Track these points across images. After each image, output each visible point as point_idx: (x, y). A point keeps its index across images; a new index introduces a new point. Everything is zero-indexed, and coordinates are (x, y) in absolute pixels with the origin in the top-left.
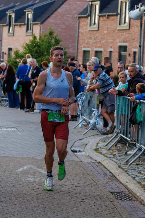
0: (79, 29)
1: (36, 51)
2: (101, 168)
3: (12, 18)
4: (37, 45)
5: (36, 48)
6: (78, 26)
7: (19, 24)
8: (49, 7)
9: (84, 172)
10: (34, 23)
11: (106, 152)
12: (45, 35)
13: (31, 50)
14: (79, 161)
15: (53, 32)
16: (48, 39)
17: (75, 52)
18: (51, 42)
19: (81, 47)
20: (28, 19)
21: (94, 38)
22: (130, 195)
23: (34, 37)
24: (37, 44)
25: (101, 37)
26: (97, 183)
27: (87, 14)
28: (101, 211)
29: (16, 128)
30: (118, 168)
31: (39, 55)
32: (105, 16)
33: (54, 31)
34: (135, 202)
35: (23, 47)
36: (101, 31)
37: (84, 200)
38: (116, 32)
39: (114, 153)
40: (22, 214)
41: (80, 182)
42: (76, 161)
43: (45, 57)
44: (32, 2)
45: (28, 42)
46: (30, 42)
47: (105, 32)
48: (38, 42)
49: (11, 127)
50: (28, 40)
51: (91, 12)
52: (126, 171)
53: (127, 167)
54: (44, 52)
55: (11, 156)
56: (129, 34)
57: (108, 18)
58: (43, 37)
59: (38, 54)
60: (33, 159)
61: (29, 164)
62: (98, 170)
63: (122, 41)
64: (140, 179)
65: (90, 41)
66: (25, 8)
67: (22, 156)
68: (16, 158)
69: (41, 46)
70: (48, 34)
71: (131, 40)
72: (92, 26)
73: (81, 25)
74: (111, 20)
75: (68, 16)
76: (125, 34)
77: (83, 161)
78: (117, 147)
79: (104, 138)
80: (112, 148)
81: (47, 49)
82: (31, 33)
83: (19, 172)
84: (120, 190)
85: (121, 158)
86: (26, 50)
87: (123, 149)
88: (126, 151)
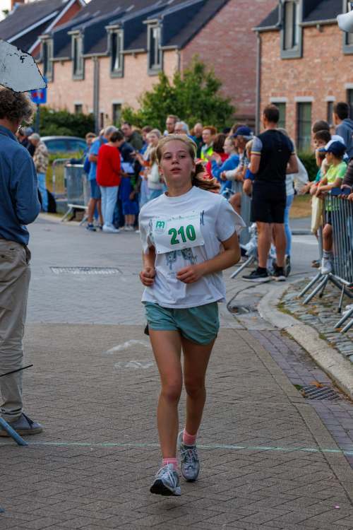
0: (260, 57)
2: (284, 341)
3: (118, 39)
4: (169, 95)
5: (168, 101)
6: (257, 50)
7: (133, 51)
8: (197, 12)
9: (248, 349)
10: (165, 48)
12: (187, 73)
13: (157, 105)
14: (241, 329)
15: (203, 66)
16: (193, 80)
17: (255, 107)
18: (199, 88)
19: (267, 95)
20: (153, 40)
21: (293, 76)
22: (336, 390)
23: (162, 78)
24: (170, 92)
25: (308, 73)
26: (270, 368)
27: (278, 24)
29: (118, 270)
30: (319, 339)
32: (315, 26)
33: (205, 63)
34: (344, 404)
35: (141, 99)
36: (308, 59)
37: (237, 401)
38: (340, 59)
39: (315, 311)
41: (235, 368)
42: (234, 330)
44: (161, 4)
45: (152, 90)
46: (155, 89)
47: (317, 61)
48: (172, 89)
49: (108, 268)
50: (152, 84)
51: (284, 19)
52: (335, 344)
53: (337, 336)
54: (186, 110)
55: (101, 323)
57: (321, 31)
58: (182, 78)
61: (136, 338)
62: (277, 346)
65: (285, 81)
66: (145, 17)
67: (124, 324)
68: (110, 326)
69: (179, 97)
70: (193, 72)
72: (289, 50)
73: (263, 47)
74: (328, 35)
75: (237, 29)
77: (251, 328)
78: (324, 299)
79: (299, 283)
80: (313, 302)
81: (193, 102)
82: (159, 69)
83: (112, 353)
84: (317, 381)
85: (328, 319)
86: (147, 107)
87: (336, 302)
88: (339, 306)
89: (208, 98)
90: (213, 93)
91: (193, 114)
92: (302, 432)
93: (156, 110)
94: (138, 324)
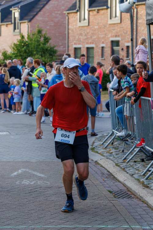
0: (68, 26)
1: (24, 51)
2: (98, 167)
4: (25, 44)
5: (25, 47)
6: (67, 22)
7: (5, 23)
8: (36, 4)
10: (21, 22)
11: (103, 150)
12: (34, 33)
13: (19, 50)
15: (41, 30)
16: (37, 37)
17: (66, 50)
18: (40, 41)
19: (71, 44)
20: (15, 18)
21: (84, 35)
22: (129, 193)
23: (21, 36)
24: (25, 43)
25: (92, 33)
26: (95, 182)
27: (77, 9)
28: (100, 210)
29: (8, 132)
30: (116, 166)
31: (29, 55)
32: (95, 10)
33: (43, 28)
34: (134, 200)
35: (12, 47)
36: (91, 26)
38: (108, 26)
39: (111, 152)
40: (19, 218)
43: (35, 57)
45: (16, 42)
46: (18, 42)
47: (96, 27)
48: (26, 42)
49: (3, 131)
50: (16, 39)
51: (80, 7)
52: (124, 169)
53: (124, 164)
54: (34, 52)
55: (5, 160)
56: (121, 28)
57: (98, 12)
58: (31, 36)
59: (27, 54)
60: (27, 162)
61: (24, 168)
62: (95, 170)
63: (114, 36)
64: (139, 176)
65: (80, 37)
66: (11, 7)
67: (16, 160)
68: (9, 162)
69: (30, 45)
70: (37, 33)
71: (123, 34)
72: (82, 22)
73: (70, 21)
74: (101, 15)
75: (56, 12)
76: (116, 28)
78: (114, 145)
79: (100, 137)
80: (109, 147)
81: (37, 48)
82: (18, 32)
83: (13, 176)
84: (119, 188)
85: (118, 156)
86: (14, 51)
87: (120, 146)
88: (123, 149)
89: (44, 46)
90: (47, 43)
91: (37, 54)
92: (119, 217)
93: (19, 52)
94: (23, 160)
